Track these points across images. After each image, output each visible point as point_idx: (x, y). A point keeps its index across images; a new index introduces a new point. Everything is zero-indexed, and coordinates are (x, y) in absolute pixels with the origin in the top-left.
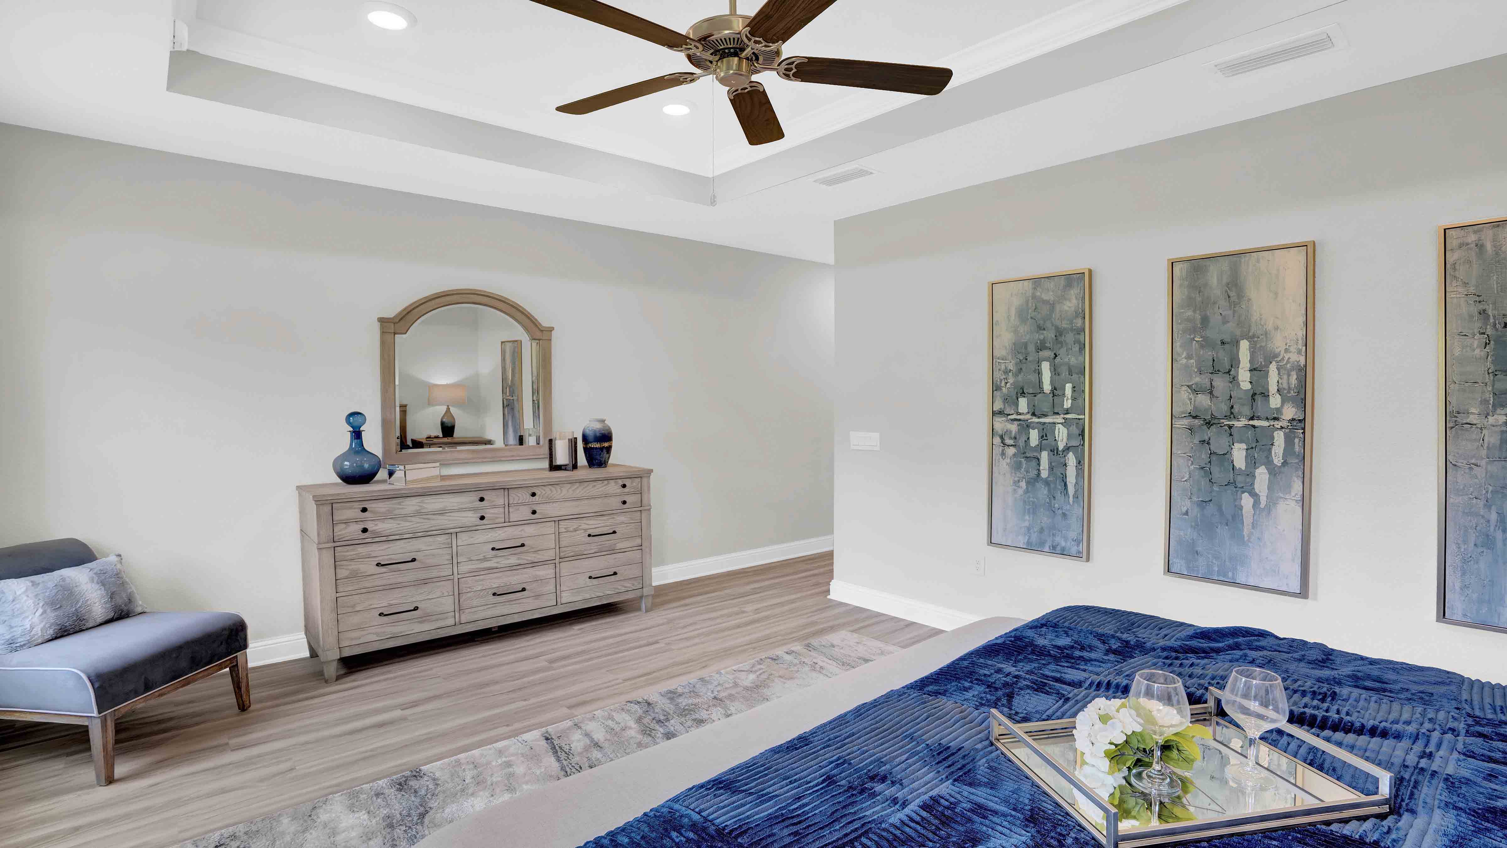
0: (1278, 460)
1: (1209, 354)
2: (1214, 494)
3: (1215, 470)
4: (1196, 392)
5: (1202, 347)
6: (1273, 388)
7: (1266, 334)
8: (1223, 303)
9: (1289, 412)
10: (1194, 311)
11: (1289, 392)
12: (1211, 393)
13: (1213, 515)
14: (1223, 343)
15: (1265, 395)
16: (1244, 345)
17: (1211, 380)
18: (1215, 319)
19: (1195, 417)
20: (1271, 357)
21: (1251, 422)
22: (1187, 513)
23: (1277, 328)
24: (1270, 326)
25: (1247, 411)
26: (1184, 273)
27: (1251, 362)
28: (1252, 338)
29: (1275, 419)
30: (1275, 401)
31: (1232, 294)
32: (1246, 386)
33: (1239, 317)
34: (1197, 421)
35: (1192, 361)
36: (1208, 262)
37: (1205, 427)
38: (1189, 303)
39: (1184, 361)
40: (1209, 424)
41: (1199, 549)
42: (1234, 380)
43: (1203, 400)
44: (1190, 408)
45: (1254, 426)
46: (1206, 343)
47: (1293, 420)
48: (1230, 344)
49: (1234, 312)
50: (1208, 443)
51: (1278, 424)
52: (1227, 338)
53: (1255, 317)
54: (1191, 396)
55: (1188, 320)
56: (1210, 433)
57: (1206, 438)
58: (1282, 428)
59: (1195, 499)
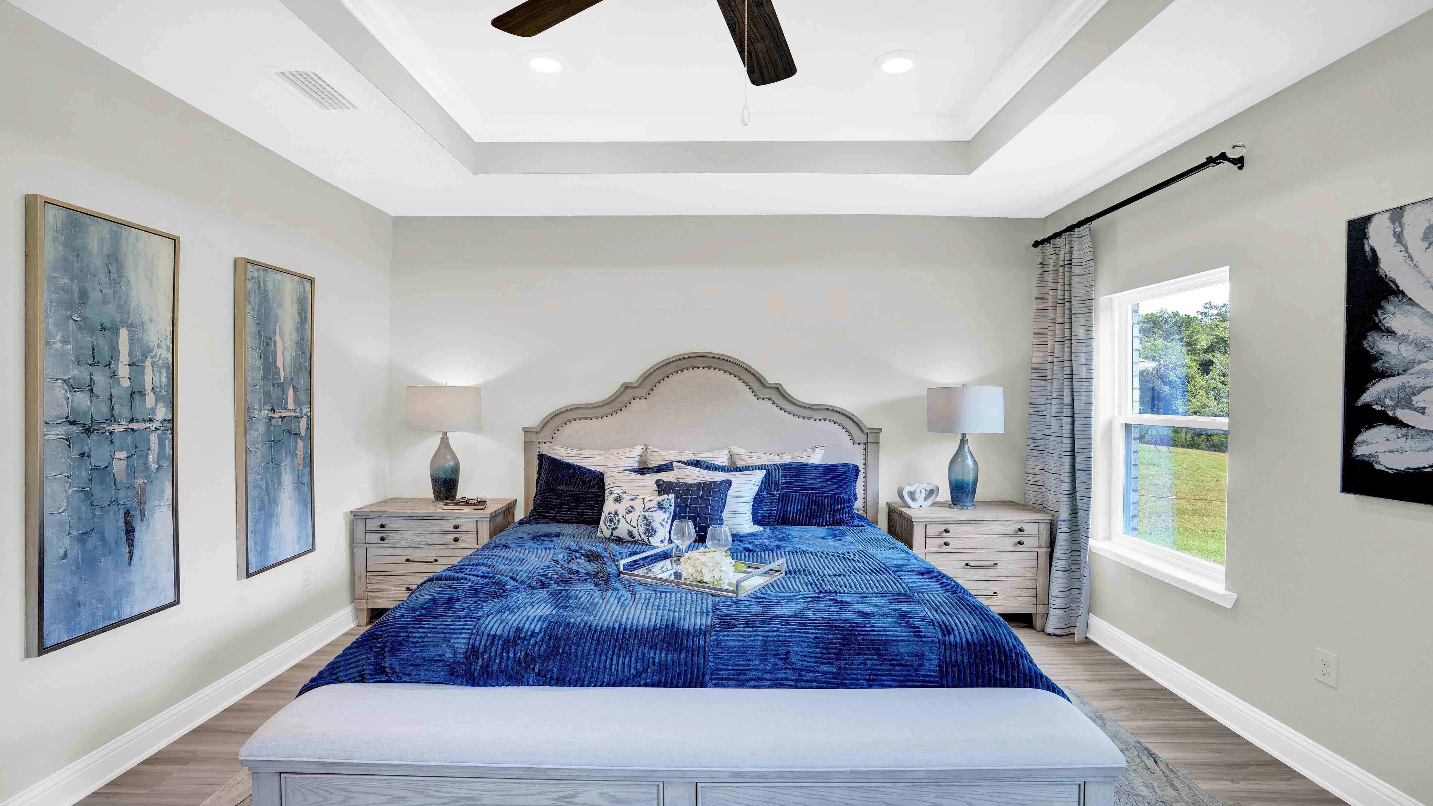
0: (154, 466)
1: (87, 340)
2: (96, 520)
3: (97, 489)
4: (74, 389)
5: (80, 328)
6: (148, 386)
7: (143, 324)
8: (103, 277)
9: (162, 413)
10: (72, 279)
11: (161, 391)
12: (91, 390)
13: (96, 548)
14: (103, 328)
15: (142, 394)
16: (124, 333)
17: (91, 374)
18: (95, 296)
19: (73, 423)
20: (147, 352)
21: (131, 426)
22: (65, 556)
23: (151, 320)
24: (146, 318)
25: (126, 412)
26: (59, 225)
27: (130, 354)
28: (130, 327)
29: (151, 420)
30: (150, 400)
31: (113, 270)
32: (125, 383)
33: (120, 299)
34: (75, 428)
35: (68, 347)
36: (87, 219)
37: (85, 435)
38: (65, 266)
39: (59, 345)
40: (88, 431)
41: (81, 598)
42: (114, 375)
43: (82, 399)
44: (66, 411)
45: (133, 430)
46: (85, 325)
47: (164, 420)
48: (109, 329)
49: (115, 292)
50: (89, 456)
51: (153, 426)
52: (107, 325)
53: (133, 304)
54: (68, 394)
55: (65, 290)
56: (91, 443)
57: (87, 449)
58: (156, 429)
59: (75, 533)
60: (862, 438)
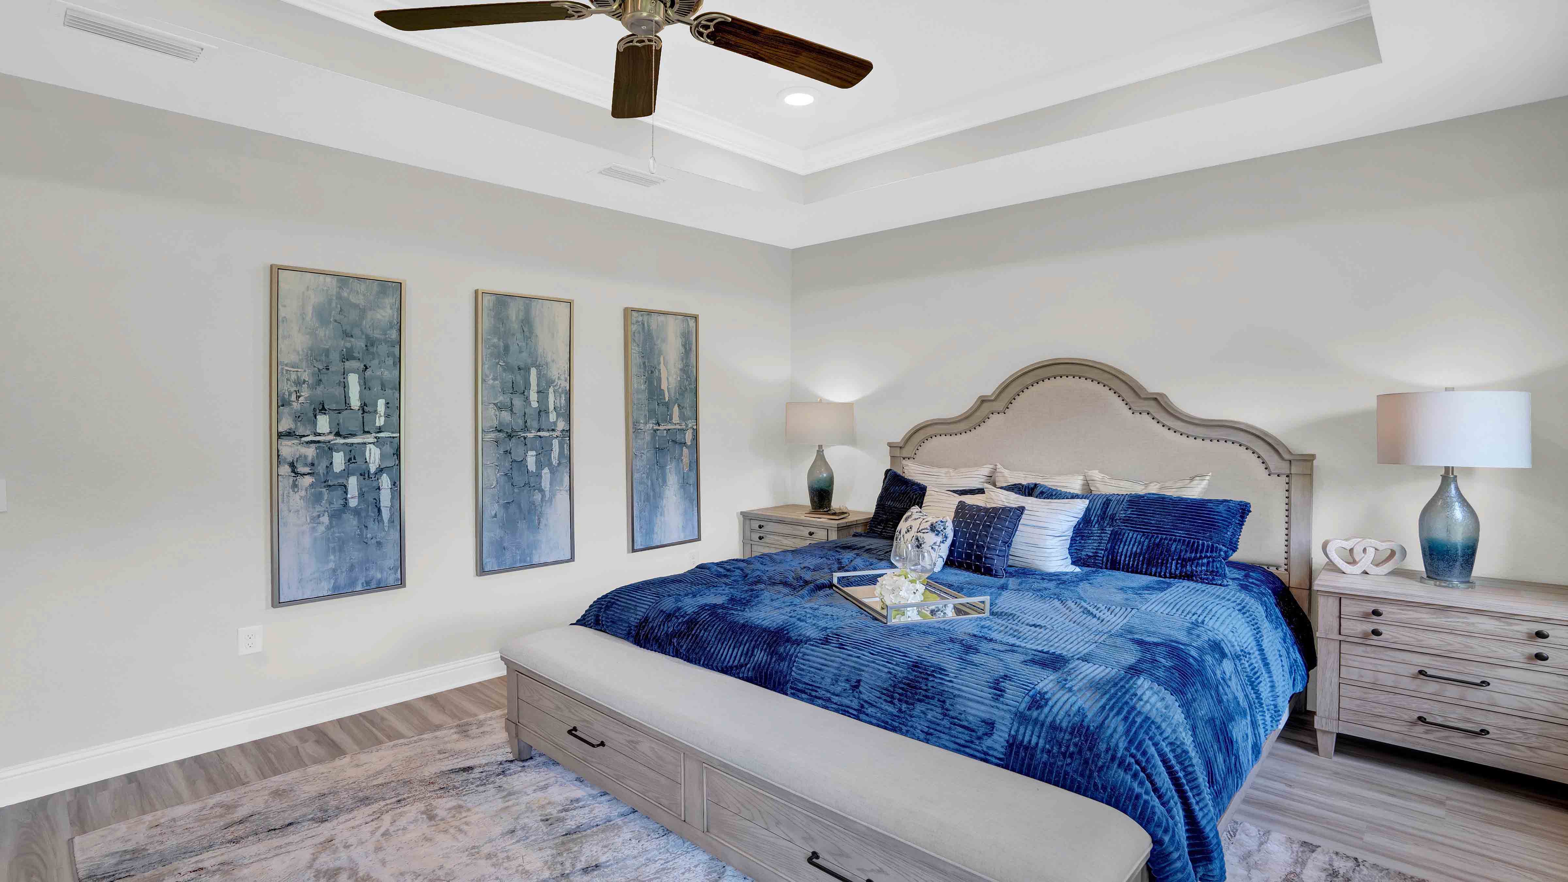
0: (555, 462)
1: (509, 377)
2: (515, 495)
3: (515, 474)
4: (500, 409)
5: (504, 370)
6: (551, 407)
7: (547, 364)
8: (519, 336)
9: (561, 425)
10: (499, 339)
11: (561, 410)
12: (511, 410)
13: (515, 513)
14: (519, 369)
15: (547, 412)
16: (533, 371)
17: (511, 399)
18: (513, 348)
19: (500, 431)
20: (550, 383)
21: (539, 434)
22: (495, 516)
23: (553, 361)
24: (549, 360)
25: (535, 424)
26: (491, 305)
27: (538, 385)
28: (538, 367)
29: (553, 430)
30: (553, 417)
31: (525, 330)
32: (535, 405)
33: (530, 349)
34: (501, 434)
35: (497, 382)
36: (508, 299)
37: (507, 439)
38: (495, 331)
39: (491, 382)
40: (510, 436)
41: (505, 544)
42: (527, 399)
43: (506, 416)
44: (496, 423)
45: (540, 437)
46: (508, 368)
47: (563, 430)
48: (524, 370)
49: (527, 344)
50: (510, 453)
51: (555, 434)
52: (522, 366)
53: (540, 351)
54: (497, 413)
55: (494, 346)
56: (511, 444)
57: (508, 449)
58: (557, 437)
59: (501, 502)
60: (1284, 467)
